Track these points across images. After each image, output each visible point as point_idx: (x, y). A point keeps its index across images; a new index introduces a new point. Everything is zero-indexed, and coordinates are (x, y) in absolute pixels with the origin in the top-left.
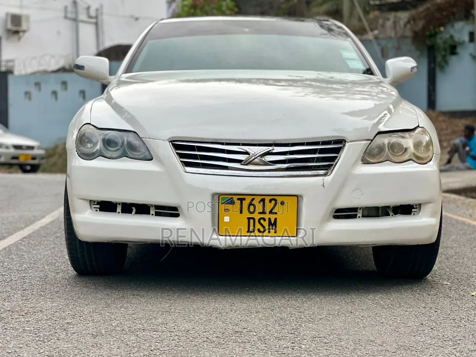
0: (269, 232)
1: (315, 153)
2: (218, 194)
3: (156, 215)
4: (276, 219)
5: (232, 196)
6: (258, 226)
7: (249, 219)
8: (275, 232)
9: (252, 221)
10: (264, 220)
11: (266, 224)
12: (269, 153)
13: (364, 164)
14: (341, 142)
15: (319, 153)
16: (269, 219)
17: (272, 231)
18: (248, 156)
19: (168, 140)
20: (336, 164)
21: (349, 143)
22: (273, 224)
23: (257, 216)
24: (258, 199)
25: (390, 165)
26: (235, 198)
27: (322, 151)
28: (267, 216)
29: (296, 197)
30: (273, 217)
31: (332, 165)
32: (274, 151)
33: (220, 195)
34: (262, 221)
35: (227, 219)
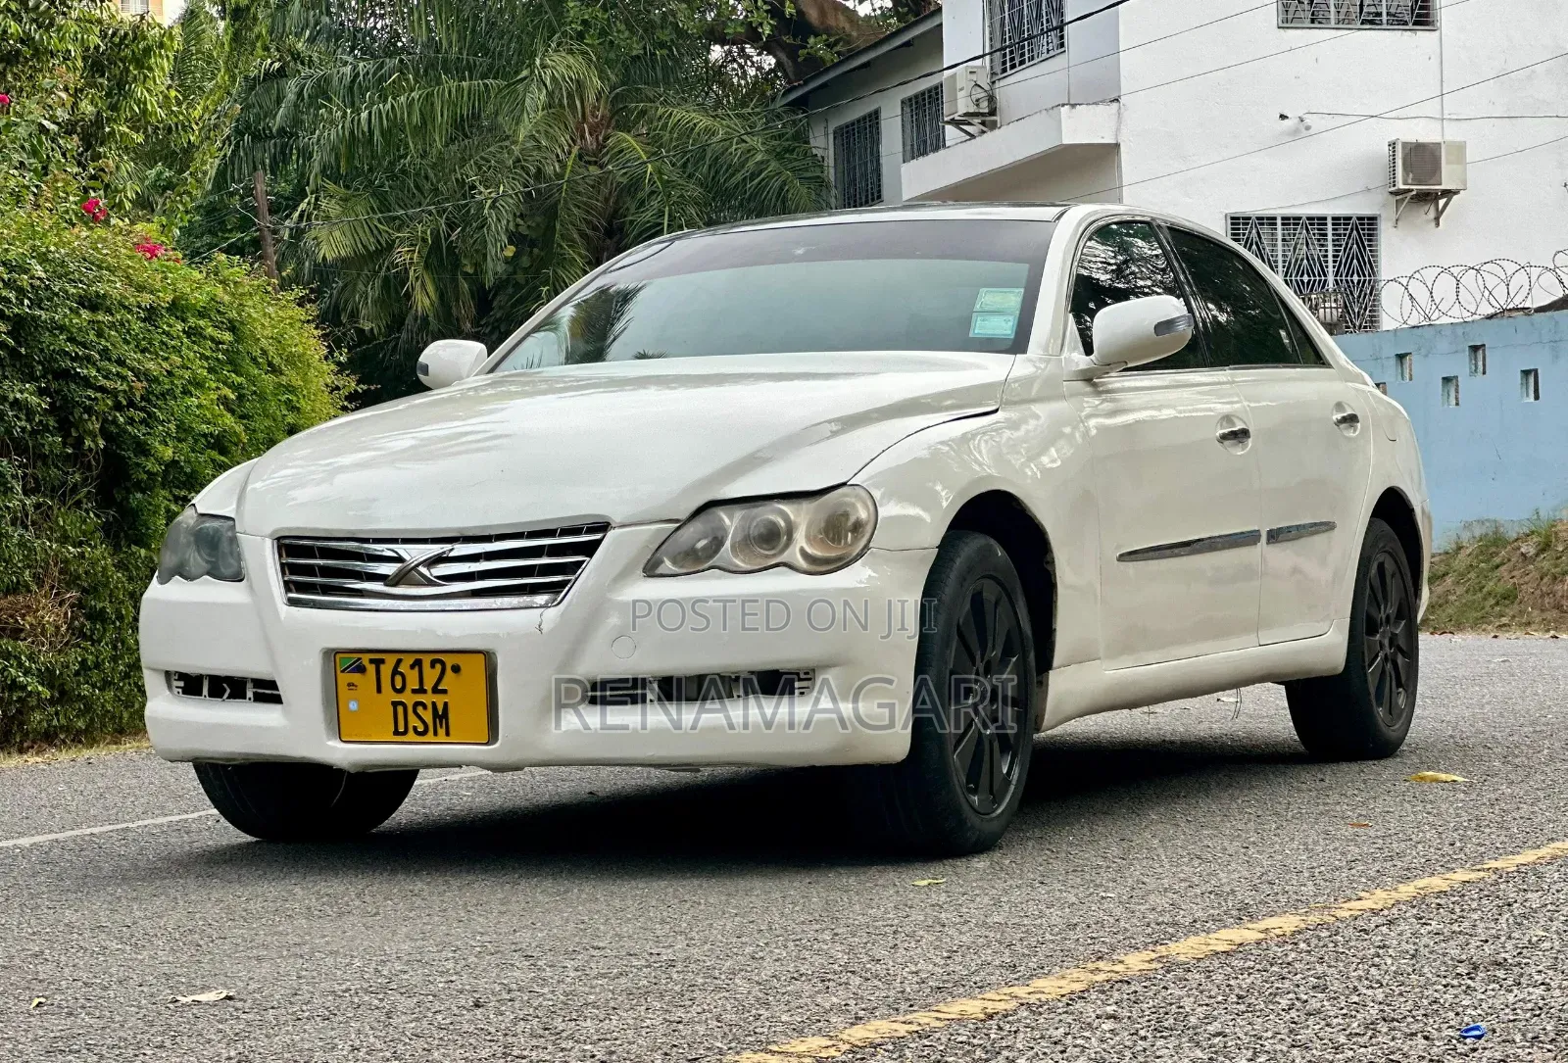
0: (436, 733)
1: (540, 556)
2: (333, 650)
3: (255, 700)
4: (446, 704)
5: (359, 656)
6: (413, 721)
7: (395, 704)
8: (448, 734)
9: (400, 709)
10: (425, 707)
11: (428, 716)
12: (440, 559)
13: (649, 576)
14: (603, 527)
15: (550, 555)
16: (434, 704)
17: (441, 731)
18: (399, 565)
19: (270, 536)
20: (576, 579)
21: (617, 531)
22: (442, 717)
23: (408, 698)
24: (409, 660)
25: (719, 578)
26: (365, 659)
27: (554, 550)
28: (428, 699)
29: (482, 656)
30: (440, 700)
31: (569, 581)
32: (452, 554)
33: (337, 652)
34: (420, 710)
35: (353, 706)
